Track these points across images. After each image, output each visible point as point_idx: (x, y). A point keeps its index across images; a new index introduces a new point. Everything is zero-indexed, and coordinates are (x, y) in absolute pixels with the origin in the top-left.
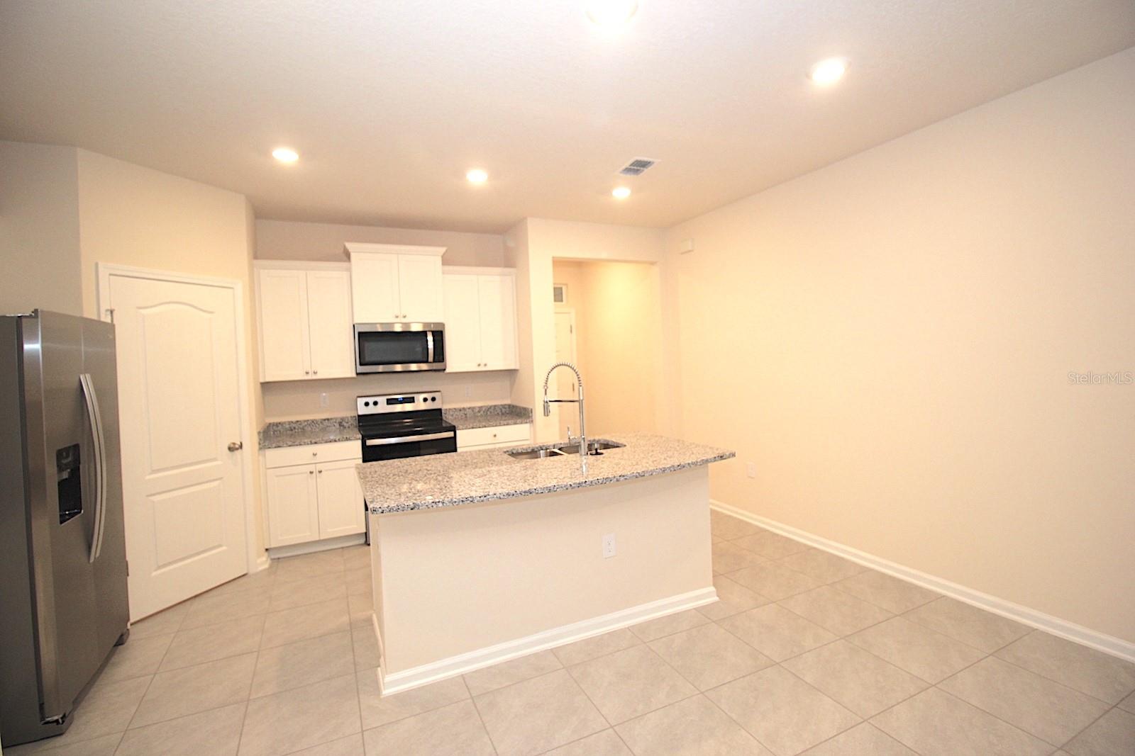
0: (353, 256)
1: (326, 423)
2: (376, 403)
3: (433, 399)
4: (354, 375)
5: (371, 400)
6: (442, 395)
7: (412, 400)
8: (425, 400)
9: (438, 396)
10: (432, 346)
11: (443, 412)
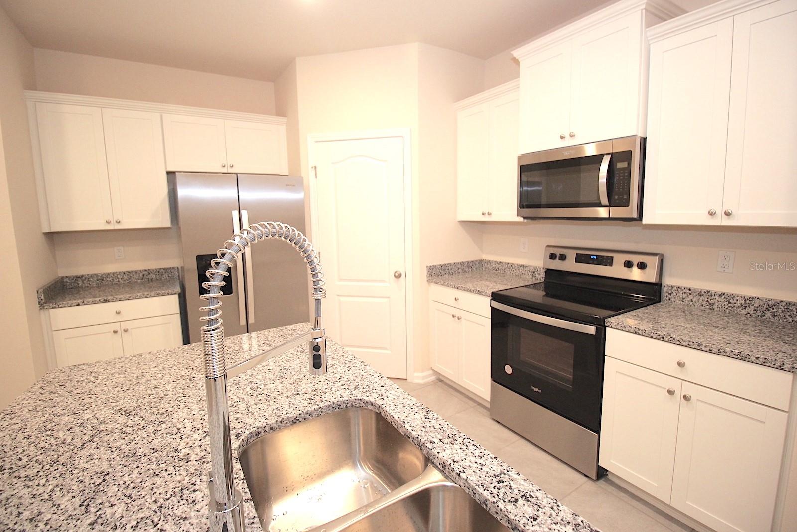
0: (522, 66)
2: (563, 257)
3: (642, 266)
4: (521, 220)
5: (558, 252)
6: (661, 262)
7: (608, 262)
8: (628, 264)
9: (652, 263)
10: (605, 180)
11: (665, 289)
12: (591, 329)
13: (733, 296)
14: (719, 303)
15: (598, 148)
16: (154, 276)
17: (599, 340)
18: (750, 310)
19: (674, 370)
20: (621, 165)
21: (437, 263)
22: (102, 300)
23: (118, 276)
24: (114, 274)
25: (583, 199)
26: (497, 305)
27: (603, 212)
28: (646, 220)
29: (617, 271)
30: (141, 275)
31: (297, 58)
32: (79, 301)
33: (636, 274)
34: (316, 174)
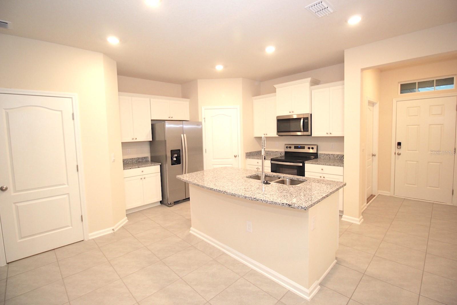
0: (277, 90)
1: (276, 153)
2: (290, 147)
3: (312, 148)
4: (278, 136)
5: (289, 146)
6: (317, 147)
7: (304, 148)
8: (309, 148)
9: (315, 147)
10: (302, 125)
11: (318, 155)
12: (301, 164)
13: (334, 155)
14: (332, 157)
15: (297, 116)
16: (140, 160)
17: (303, 167)
18: (338, 158)
19: (321, 171)
20: (306, 121)
21: (249, 151)
22: (138, 167)
23: (129, 160)
24: (127, 159)
25: (292, 130)
26: (273, 162)
27: (299, 133)
28: (313, 136)
29: (306, 150)
30: (136, 160)
31: (198, 80)
32: (131, 167)
33: (311, 151)
34: (205, 121)
